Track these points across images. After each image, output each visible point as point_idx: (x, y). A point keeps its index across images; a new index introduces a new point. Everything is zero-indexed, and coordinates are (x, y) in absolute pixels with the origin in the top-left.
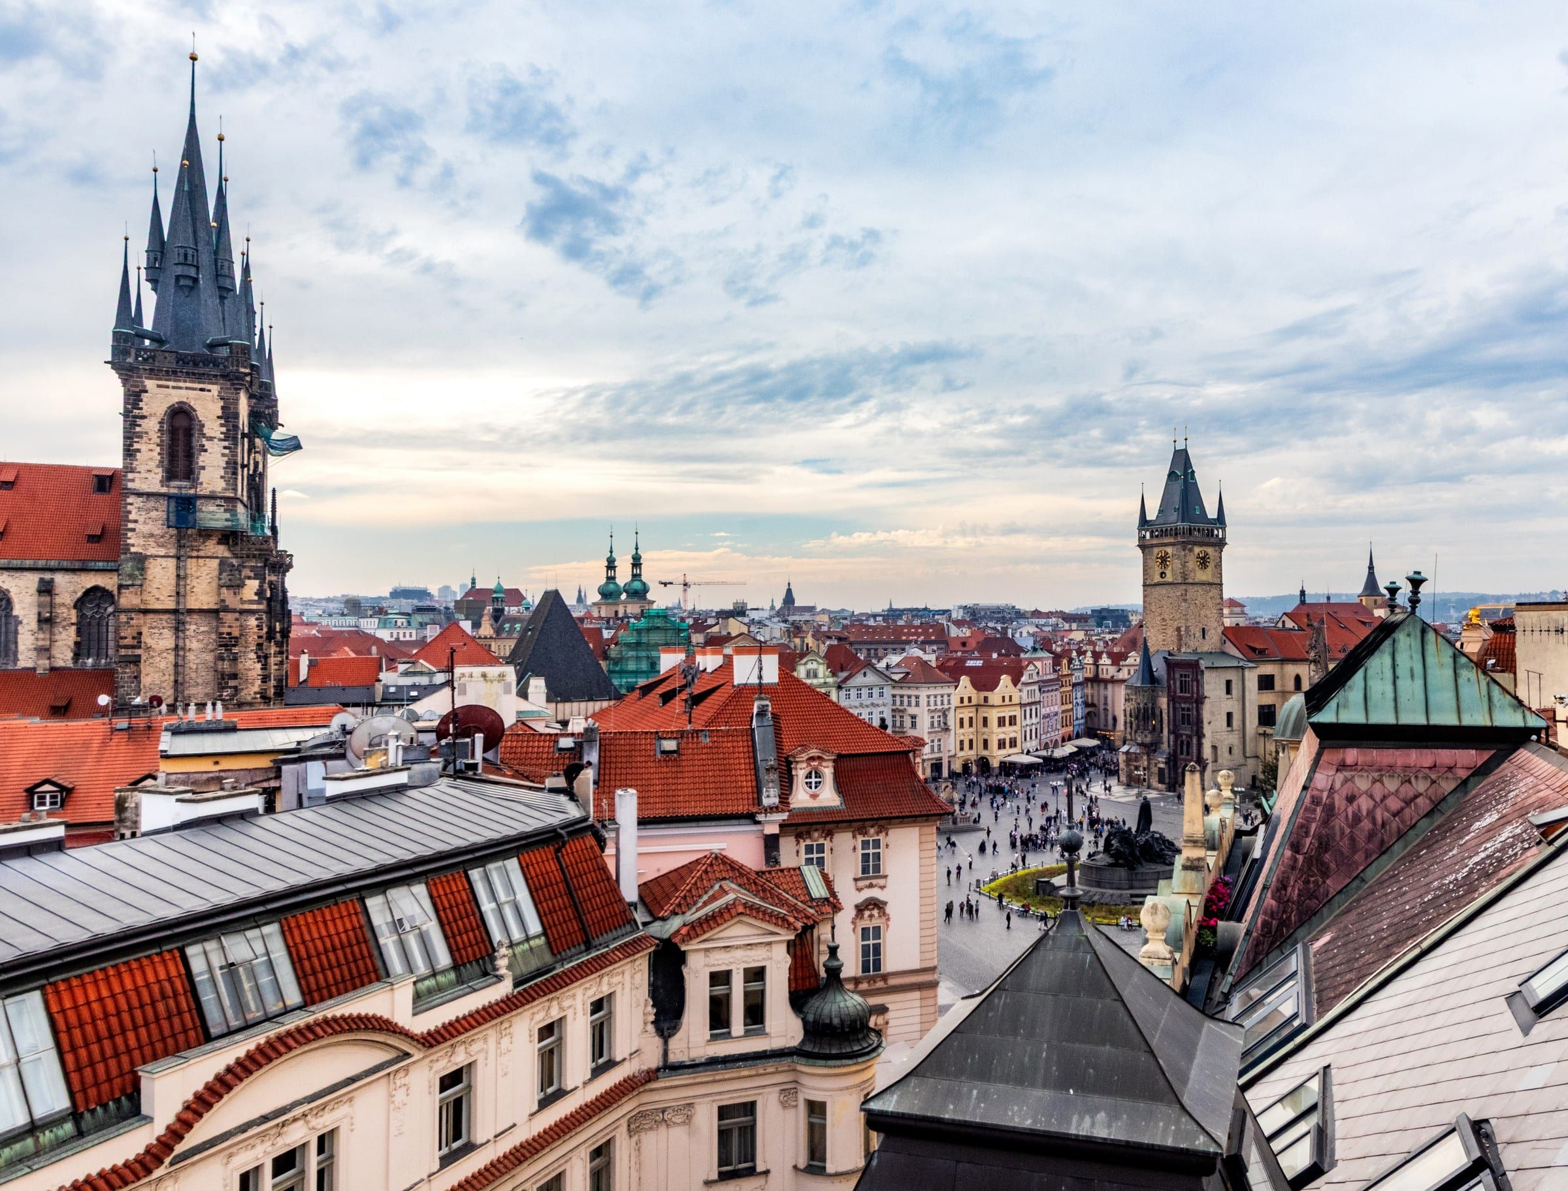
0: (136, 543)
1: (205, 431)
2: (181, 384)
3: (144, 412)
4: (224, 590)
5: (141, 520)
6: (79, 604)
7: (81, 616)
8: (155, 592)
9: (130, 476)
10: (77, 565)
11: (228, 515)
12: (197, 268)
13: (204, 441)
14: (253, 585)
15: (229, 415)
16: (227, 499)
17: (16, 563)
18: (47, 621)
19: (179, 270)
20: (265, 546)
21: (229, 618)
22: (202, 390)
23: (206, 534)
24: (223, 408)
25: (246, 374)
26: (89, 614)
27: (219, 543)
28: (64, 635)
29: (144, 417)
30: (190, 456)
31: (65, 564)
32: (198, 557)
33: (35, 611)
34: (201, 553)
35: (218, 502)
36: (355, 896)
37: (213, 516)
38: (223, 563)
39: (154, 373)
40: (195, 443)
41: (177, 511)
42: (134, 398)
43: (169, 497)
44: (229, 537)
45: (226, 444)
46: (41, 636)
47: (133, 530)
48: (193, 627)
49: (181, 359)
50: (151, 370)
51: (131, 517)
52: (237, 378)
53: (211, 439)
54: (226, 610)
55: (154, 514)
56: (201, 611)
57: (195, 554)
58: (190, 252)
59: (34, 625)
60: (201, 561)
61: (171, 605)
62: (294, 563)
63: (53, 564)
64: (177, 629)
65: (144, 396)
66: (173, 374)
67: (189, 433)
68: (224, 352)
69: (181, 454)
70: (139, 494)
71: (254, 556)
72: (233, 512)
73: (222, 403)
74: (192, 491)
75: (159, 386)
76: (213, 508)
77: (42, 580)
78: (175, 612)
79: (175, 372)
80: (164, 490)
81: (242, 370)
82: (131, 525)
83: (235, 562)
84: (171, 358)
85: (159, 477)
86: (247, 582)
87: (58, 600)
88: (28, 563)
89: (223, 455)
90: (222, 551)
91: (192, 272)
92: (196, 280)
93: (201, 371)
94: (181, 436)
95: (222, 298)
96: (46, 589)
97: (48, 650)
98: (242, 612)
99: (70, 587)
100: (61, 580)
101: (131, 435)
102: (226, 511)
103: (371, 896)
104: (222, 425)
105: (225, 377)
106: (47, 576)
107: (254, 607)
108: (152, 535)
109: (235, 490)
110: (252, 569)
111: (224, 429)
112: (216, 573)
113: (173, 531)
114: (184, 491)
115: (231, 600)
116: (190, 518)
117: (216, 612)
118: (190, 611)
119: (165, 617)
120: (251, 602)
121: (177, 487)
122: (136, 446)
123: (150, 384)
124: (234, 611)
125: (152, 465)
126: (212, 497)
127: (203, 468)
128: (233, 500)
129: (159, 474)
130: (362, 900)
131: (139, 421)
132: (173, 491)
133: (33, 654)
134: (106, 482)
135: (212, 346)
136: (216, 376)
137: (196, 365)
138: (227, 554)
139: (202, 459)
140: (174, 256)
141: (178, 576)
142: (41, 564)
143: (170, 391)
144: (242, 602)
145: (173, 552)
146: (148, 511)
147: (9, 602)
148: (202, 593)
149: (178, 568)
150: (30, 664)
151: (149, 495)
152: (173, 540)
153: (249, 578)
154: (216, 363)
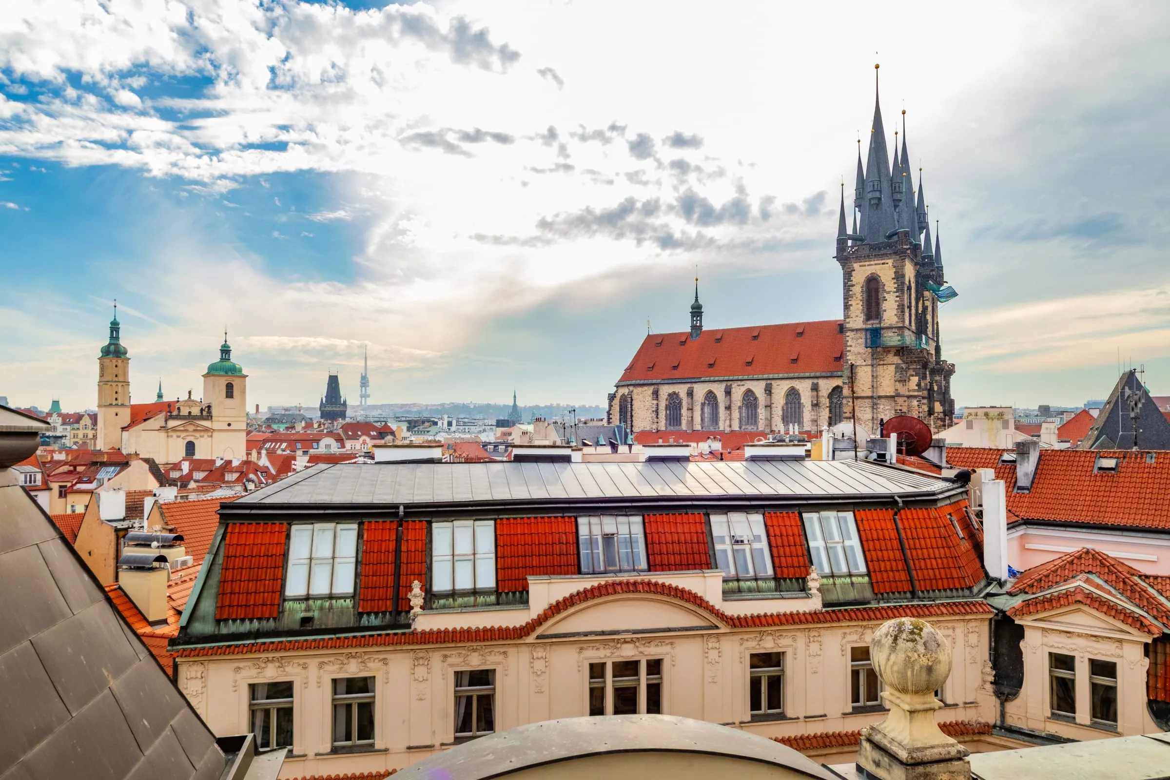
0: (851, 358)
1: (886, 288)
2: (872, 263)
3: (853, 283)
4: (897, 383)
5: (853, 345)
6: (830, 396)
7: (831, 403)
8: (861, 386)
9: (848, 320)
10: (829, 374)
11: (899, 338)
12: (880, 191)
13: (885, 295)
14: (915, 380)
15: (899, 277)
16: (899, 328)
17: (802, 375)
18: (816, 405)
19: (870, 196)
20: (921, 355)
21: (900, 400)
22: (883, 264)
23: (887, 350)
24: (895, 272)
25: (907, 249)
26: (835, 401)
27: (895, 355)
28: (823, 413)
29: (853, 286)
30: (878, 305)
31: (824, 374)
32: (883, 365)
33: (810, 400)
34: (885, 362)
35: (894, 330)
37: (891, 339)
38: (897, 367)
39: (858, 259)
40: (880, 297)
41: (872, 338)
42: (848, 276)
43: (866, 330)
44: (901, 351)
45: (897, 294)
46: (813, 413)
47: (849, 351)
48: (882, 407)
49: (873, 247)
50: (857, 257)
51: (849, 344)
52: (902, 253)
53: (889, 292)
54: (898, 395)
55: (860, 341)
56: (886, 397)
57: (882, 363)
58: (876, 183)
59: (810, 408)
60: (885, 366)
61: (870, 394)
63: (818, 374)
64: (873, 407)
65: (853, 273)
66: (868, 257)
67: (877, 291)
68: (895, 238)
69: (873, 304)
70: (852, 330)
71: (915, 362)
72: (902, 335)
73: (894, 270)
74: (878, 326)
75: (860, 266)
76: (892, 334)
77: (813, 383)
78: (872, 397)
79: (868, 256)
80: (864, 327)
81: (905, 247)
82: (848, 349)
83: (904, 366)
84: (867, 248)
85: (862, 319)
86: (912, 378)
87: (820, 394)
88: (807, 375)
89: (896, 301)
90: (897, 360)
91: (877, 195)
92: (880, 199)
93: (882, 252)
94: (873, 294)
95: (894, 206)
96: (815, 388)
97: (816, 421)
98: (909, 397)
99: (826, 386)
100: (822, 383)
101: (847, 297)
102: (898, 335)
104: (895, 283)
105: (895, 253)
106: (815, 381)
107: (916, 393)
108: (859, 353)
109: (903, 321)
110: (914, 370)
111: (896, 286)
112: (893, 374)
113: (869, 350)
114: (874, 326)
115: (903, 390)
116: (878, 341)
117: (892, 397)
118: (880, 397)
119: (867, 401)
120: (914, 391)
121: (873, 324)
122: (850, 303)
123: (856, 266)
124: (903, 396)
125: (858, 312)
126: (889, 328)
127: (885, 311)
128: (903, 327)
129: (862, 317)
131: (851, 288)
132: (869, 326)
133: (810, 423)
135: (890, 237)
136: (890, 254)
137: (880, 249)
138: (900, 362)
139: (885, 305)
140: (869, 188)
141: (873, 376)
142: (812, 374)
143: (867, 268)
144: (909, 391)
145: (870, 362)
146: (857, 339)
147: (799, 395)
148: (887, 386)
149: (873, 371)
150: (809, 429)
151: (857, 330)
152: (870, 355)
153: (913, 376)
154: (890, 246)
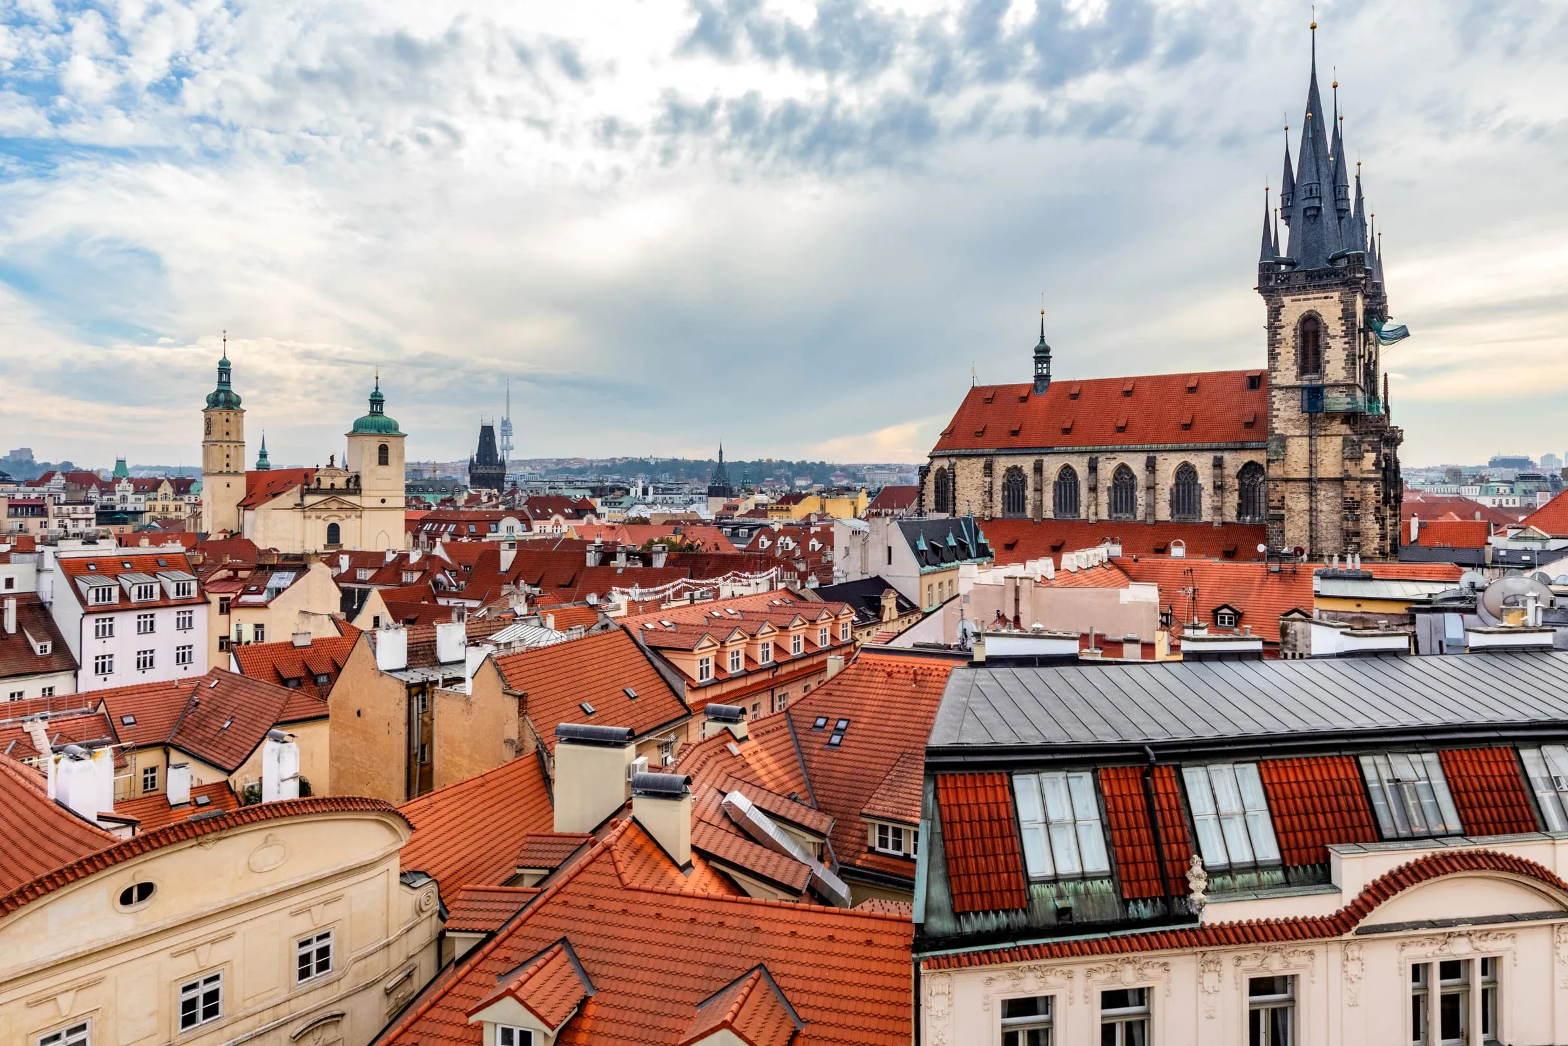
0: (1279, 427)
1: (1329, 331)
2: (1310, 296)
3: (1283, 323)
4: (1347, 462)
5: (1282, 408)
6: (1240, 475)
7: (1242, 484)
8: (1293, 465)
9: (1274, 374)
10: (1238, 445)
11: (1349, 400)
12: (1320, 198)
13: (1329, 340)
14: (1371, 457)
15: (1348, 315)
16: (1348, 386)
17: (1199, 446)
18: (1219, 488)
19: (1306, 204)
20: (1380, 424)
21: (1351, 485)
22: (1326, 298)
23: (1332, 416)
24: (1343, 310)
25: (1361, 279)
26: (1247, 482)
27: (1342, 423)
28: (1230, 498)
29: (1282, 327)
30: (1317, 353)
31: (1230, 445)
32: (1325, 436)
33: (1212, 480)
34: (1328, 432)
35: (1341, 389)
36: (1509, 745)
37: (1337, 401)
38: (1346, 439)
39: (1289, 291)
40: (1321, 343)
41: (1309, 399)
42: (1275, 313)
43: (1302, 388)
44: (1350, 417)
45: (1346, 340)
46: (1216, 499)
47: (1277, 416)
48: (1323, 493)
49: (1310, 276)
50: (1287, 289)
51: (1275, 406)
52: (1355, 283)
53: (1334, 337)
54: (1349, 478)
55: (1291, 403)
56: (1329, 480)
57: (1323, 433)
58: (1314, 187)
59: (1211, 491)
60: (1328, 438)
61: (1305, 475)
62: (1404, 437)
63: (1222, 445)
64: (1311, 495)
65: (1283, 310)
66: (1303, 289)
67: (1316, 335)
68: (1343, 263)
69: (1310, 353)
70: (1280, 388)
71: (1371, 432)
72: (1352, 396)
73: (1342, 306)
74: (1320, 382)
75: (1293, 301)
76: (1338, 394)
77: (1215, 457)
78: (1309, 480)
79: (1305, 287)
80: (1299, 383)
81: (1359, 275)
82: (1275, 413)
83: (1355, 438)
84: (1302, 276)
85: (1294, 373)
86: (1366, 454)
87: (1226, 472)
88: (1206, 445)
89: (1344, 349)
90: (1345, 429)
91: (1316, 203)
92: (1319, 209)
93: (1324, 282)
94: (1311, 339)
95: (1340, 218)
96: (1218, 464)
97: (1220, 509)
98: (1362, 480)
99: (1234, 462)
100: (1228, 457)
101: (1273, 343)
102: (1347, 396)
103: (1525, 748)
104: (1342, 325)
105: (1343, 284)
106: (1219, 454)
107: (1372, 476)
108: (1290, 420)
109: (1354, 377)
110: (1370, 443)
111: (1344, 328)
112: (1340, 448)
113: (1306, 416)
114: (1313, 383)
115: (1354, 471)
116: (1319, 404)
117: (1341, 480)
118: (1321, 480)
119: (1301, 484)
120: (1370, 472)
121: (1308, 380)
122: (1277, 350)
123: (1286, 300)
124: (1355, 479)
125: (1290, 364)
126: (1335, 385)
127: (1328, 362)
128: (1354, 386)
129: (1294, 370)
130: (1516, 750)
131: (1279, 331)
132: (1306, 383)
133: (1210, 512)
134: (1256, 381)
135: (1333, 261)
136: (1336, 284)
137: (1321, 278)
138: (1349, 432)
139: (1328, 355)
140: (1302, 193)
141: (1311, 451)
142: (1214, 445)
143: (1302, 303)
144: (1362, 471)
145: (1306, 432)
146: (1287, 401)
147: (1195, 473)
148: (1330, 463)
149: (1310, 445)
150: (1209, 519)
151: (1288, 388)
152: (1307, 423)
153: (1368, 451)
154: (1336, 273)
